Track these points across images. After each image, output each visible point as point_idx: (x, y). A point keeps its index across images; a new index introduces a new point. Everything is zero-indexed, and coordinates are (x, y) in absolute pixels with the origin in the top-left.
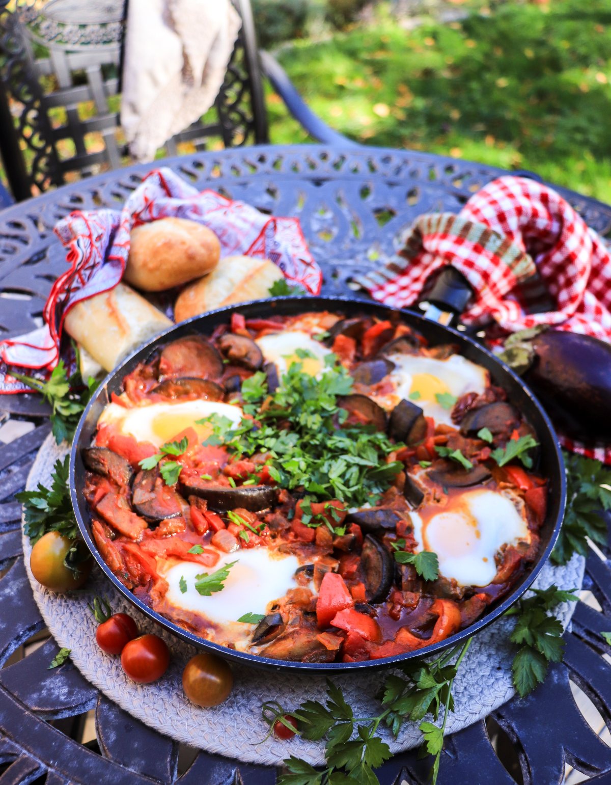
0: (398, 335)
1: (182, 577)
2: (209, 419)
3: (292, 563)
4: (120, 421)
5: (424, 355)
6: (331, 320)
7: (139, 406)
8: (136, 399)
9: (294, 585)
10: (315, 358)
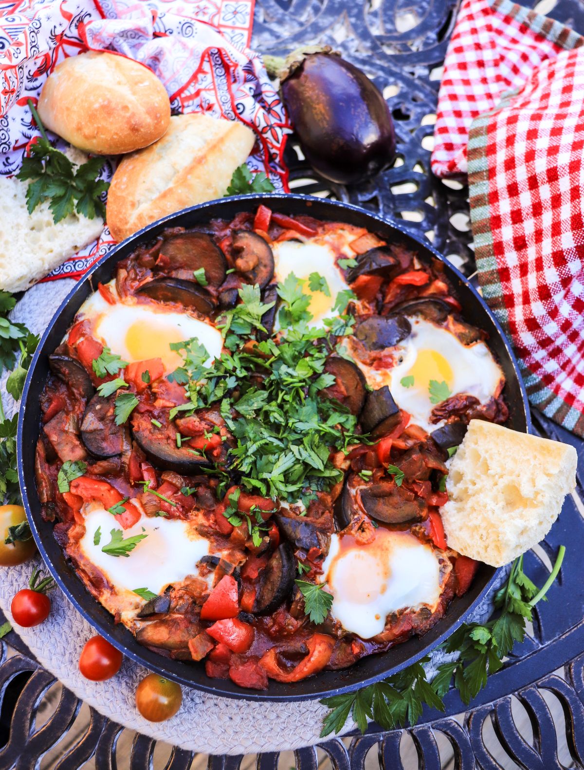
0: (432, 290)
1: (99, 528)
2: (187, 344)
3: (202, 547)
4: (99, 316)
5: (447, 328)
6: (369, 243)
7: (123, 303)
8: (122, 292)
9: (195, 573)
10: (328, 294)
